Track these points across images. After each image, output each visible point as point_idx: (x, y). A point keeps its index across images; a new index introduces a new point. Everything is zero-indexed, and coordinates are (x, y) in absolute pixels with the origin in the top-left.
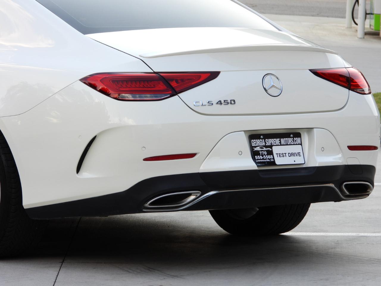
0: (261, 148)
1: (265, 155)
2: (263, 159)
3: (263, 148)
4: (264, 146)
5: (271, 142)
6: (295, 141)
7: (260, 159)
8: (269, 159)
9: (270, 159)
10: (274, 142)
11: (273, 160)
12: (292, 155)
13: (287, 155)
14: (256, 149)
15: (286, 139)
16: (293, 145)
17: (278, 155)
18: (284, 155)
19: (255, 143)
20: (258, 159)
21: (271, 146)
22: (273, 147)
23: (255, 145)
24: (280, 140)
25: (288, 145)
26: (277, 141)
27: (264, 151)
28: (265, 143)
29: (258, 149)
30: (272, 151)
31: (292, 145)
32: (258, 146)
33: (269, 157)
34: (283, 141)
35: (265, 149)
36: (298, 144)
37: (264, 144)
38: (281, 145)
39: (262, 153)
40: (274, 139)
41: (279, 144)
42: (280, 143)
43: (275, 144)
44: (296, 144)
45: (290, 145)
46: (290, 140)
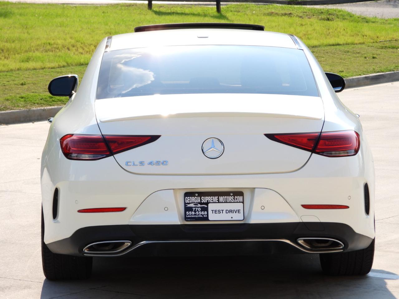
0: (195, 205)
1: (199, 211)
2: (195, 215)
3: (197, 205)
4: (199, 203)
5: (207, 200)
6: (236, 199)
7: (192, 215)
8: (201, 215)
9: (203, 215)
10: (212, 199)
11: (206, 216)
12: (231, 211)
13: (224, 212)
14: (189, 206)
15: (226, 197)
16: (234, 202)
17: (214, 212)
18: (221, 211)
19: (189, 200)
20: (189, 215)
21: (207, 204)
22: (209, 205)
23: (189, 202)
24: (218, 198)
25: (227, 202)
26: (215, 199)
27: (198, 207)
28: (201, 200)
29: (192, 205)
30: (208, 207)
31: (232, 202)
32: (192, 203)
33: (203, 213)
34: (221, 199)
35: (199, 205)
36: (239, 202)
37: (199, 201)
38: (219, 202)
39: (195, 209)
40: (212, 197)
41: (217, 202)
42: (218, 200)
43: (212, 202)
44: (237, 202)
45: (229, 202)
46: (230, 198)
